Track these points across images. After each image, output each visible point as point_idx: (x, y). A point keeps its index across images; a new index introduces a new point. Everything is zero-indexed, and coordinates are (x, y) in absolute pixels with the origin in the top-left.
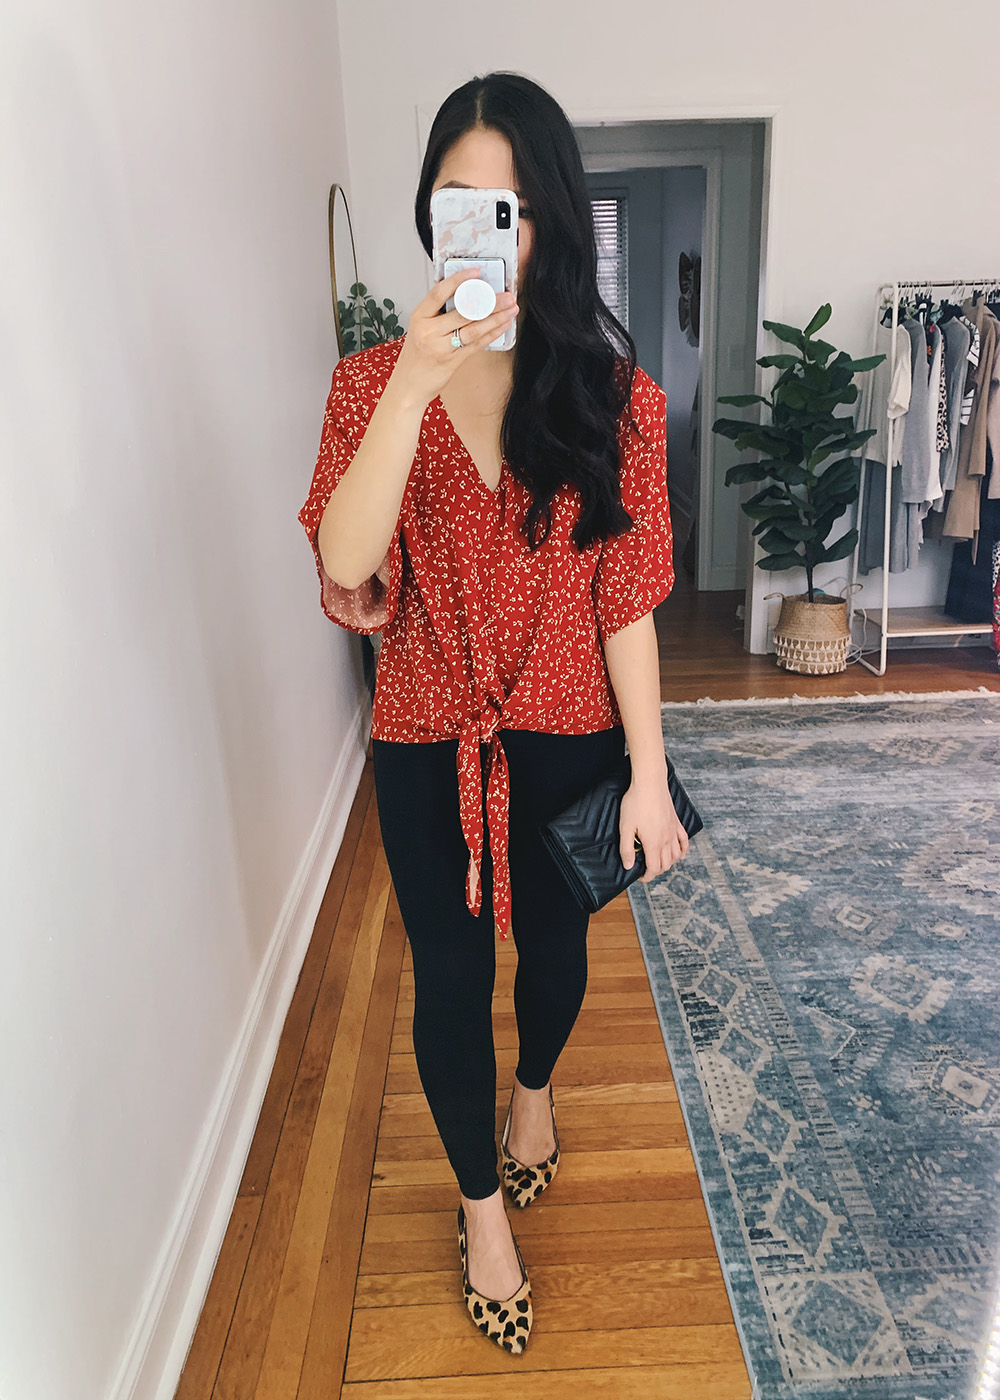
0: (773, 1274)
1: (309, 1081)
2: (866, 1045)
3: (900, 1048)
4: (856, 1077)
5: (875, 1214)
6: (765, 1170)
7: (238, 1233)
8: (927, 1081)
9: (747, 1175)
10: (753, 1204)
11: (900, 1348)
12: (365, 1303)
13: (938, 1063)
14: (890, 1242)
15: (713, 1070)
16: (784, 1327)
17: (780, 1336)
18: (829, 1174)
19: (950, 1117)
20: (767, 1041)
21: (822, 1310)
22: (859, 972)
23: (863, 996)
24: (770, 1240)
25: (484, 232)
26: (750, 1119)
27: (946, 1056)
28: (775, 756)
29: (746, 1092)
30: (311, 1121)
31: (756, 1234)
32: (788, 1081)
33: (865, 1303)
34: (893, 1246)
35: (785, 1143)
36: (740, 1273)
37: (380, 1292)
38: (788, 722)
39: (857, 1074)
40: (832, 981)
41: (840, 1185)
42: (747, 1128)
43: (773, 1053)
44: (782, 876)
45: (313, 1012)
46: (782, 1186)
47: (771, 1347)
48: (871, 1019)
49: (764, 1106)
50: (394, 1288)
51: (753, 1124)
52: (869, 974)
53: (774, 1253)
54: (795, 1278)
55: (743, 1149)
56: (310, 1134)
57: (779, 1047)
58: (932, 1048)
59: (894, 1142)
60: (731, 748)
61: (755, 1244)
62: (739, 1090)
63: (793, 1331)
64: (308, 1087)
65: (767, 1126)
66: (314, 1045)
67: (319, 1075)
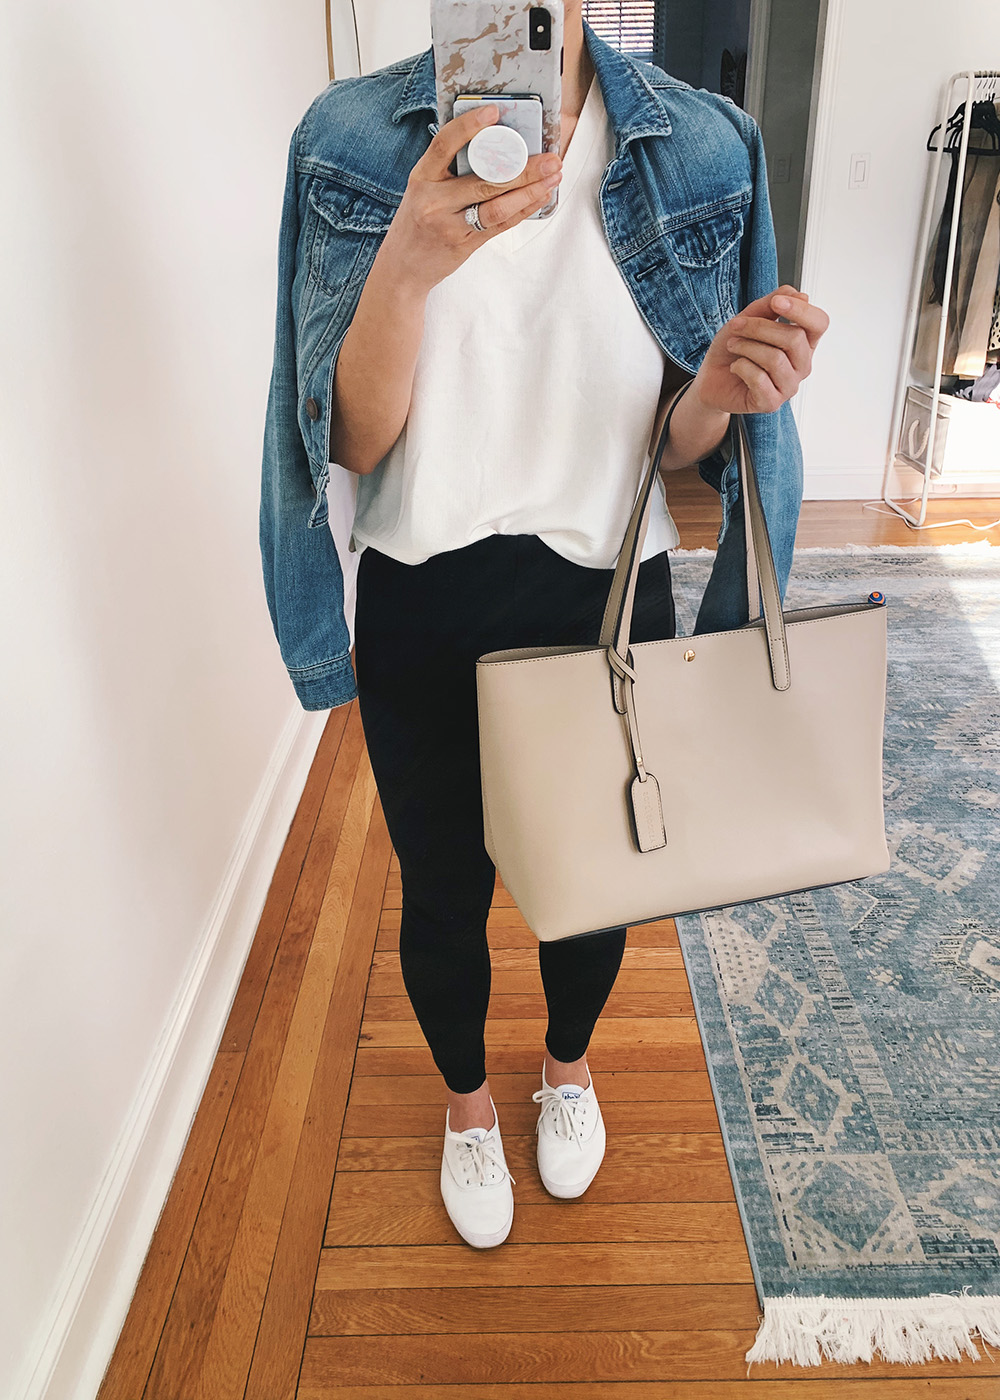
0: (779, 1151)
1: (296, 937)
2: (889, 916)
3: (925, 921)
4: (877, 950)
5: (891, 1093)
6: (775, 1044)
7: (219, 1089)
8: (952, 955)
9: (756, 1049)
10: (761, 1079)
11: (912, 1236)
12: (349, 1166)
13: (966, 937)
14: (906, 1124)
15: (724, 938)
16: (788, 1207)
17: (784, 1217)
18: (845, 1050)
19: (977, 995)
20: (782, 908)
21: (830, 1193)
24: (778, 1116)
25: (512, 53)
26: (761, 990)
27: (974, 930)
29: (758, 961)
30: (298, 978)
31: (763, 1111)
32: (802, 952)
33: (878, 1188)
34: (909, 1128)
35: (798, 1016)
36: (744, 1150)
37: (364, 1155)
38: (819, 573)
39: (878, 947)
41: (855, 1062)
42: (757, 1000)
43: (787, 921)
45: (303, 866)
46: (793, 1060)
47: (774, 1229)
48: (895, 889)
49: (777, 977)
50: (377, 1152)
51: (764, 995)
52: (894, 842)
53: (780, 1131)
54: (802, 1157)
55: (752, 1022)
56: (296, 991)
57: (794, 916)
58: (960, 922)
59: (915, 1018)
61: (762, 1120)
62: (751, 959)
63: (799, 1213)
64: (295, 942)
65: (780, 998)
66: (305, 898)
67: (306, 931)
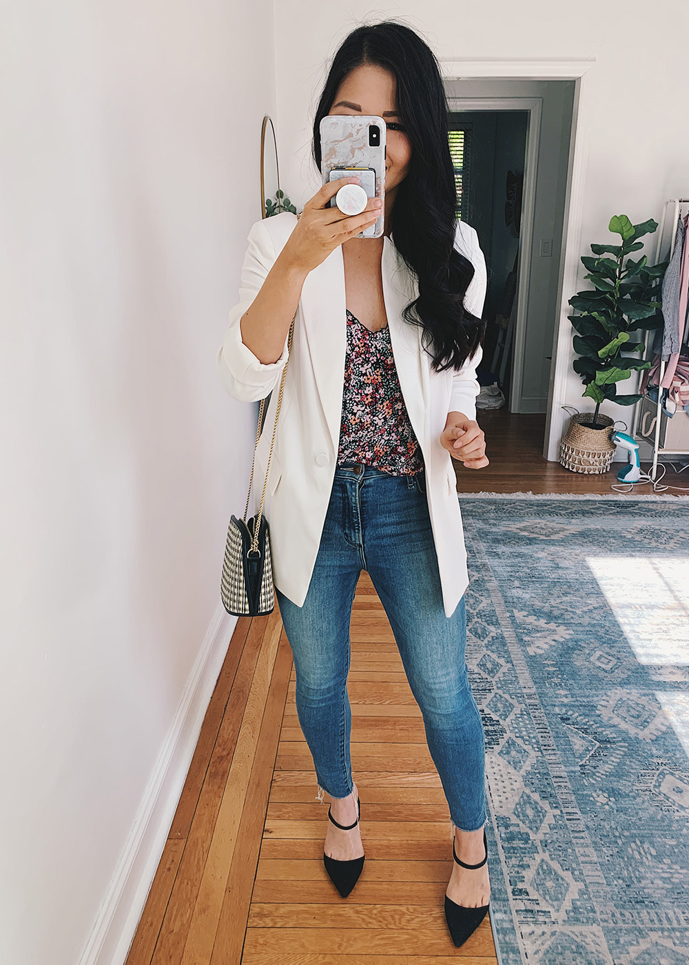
0: (527, 923)
1: (221, 758)
2: (606, 755)
3: (631, 759)
4: (597, 779)
5: (605, 882)
6: (526, 846)
7: (168, 866)
8: (649, 785)
9: (513, 847)
10: (516, 869)
12: (256, 924)
13: (659, 772)
14: (615, 905)
15: (493, 768)
16: (533, 964)
18: (574, 850)
19: (665, 813)
20: (533, 748)
21: (561, 954)
22: (604, 700)
23: (606, 719)
24: (527, 897)
25: (360, 149)
27: (664, 767)
28: (553, 537)
29: (516, 786)
30: (222, 787)
31: (518, 892)
32: (547, 779)
33: (594, 951)
34: (617, 908)
35: (543, 825)
36: (503, 920)
37: (266, 916)
38: (565, 512)
39: (598, 777)
40: (584, 706)
41: (581, 859)
42: (515, 813)
43: (537, 757)
44: (552, 626)
45: (226, 708)
46: (538, 858)
48: (611, 736)
49: (528, 796)
50: (276, 914)
51: (519, 810)
52: (611, 702)
53: (529, 908)
54: (544, 928)
55: (511, 829)
56: (221, 797)
57: (542, 753)
58: (655, 760)
59: (622, 829)
60: (521, 530)
61: (516, 899)
62: (511, 784)
64: (220, 762)
65: (530, 812)
66: (226, 732)
67: (228, 754)
